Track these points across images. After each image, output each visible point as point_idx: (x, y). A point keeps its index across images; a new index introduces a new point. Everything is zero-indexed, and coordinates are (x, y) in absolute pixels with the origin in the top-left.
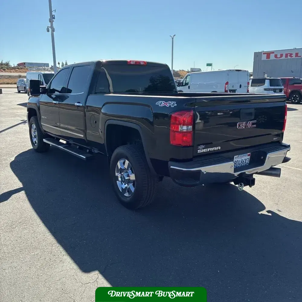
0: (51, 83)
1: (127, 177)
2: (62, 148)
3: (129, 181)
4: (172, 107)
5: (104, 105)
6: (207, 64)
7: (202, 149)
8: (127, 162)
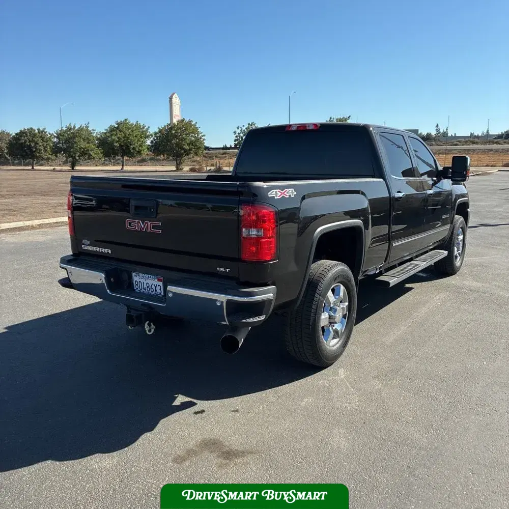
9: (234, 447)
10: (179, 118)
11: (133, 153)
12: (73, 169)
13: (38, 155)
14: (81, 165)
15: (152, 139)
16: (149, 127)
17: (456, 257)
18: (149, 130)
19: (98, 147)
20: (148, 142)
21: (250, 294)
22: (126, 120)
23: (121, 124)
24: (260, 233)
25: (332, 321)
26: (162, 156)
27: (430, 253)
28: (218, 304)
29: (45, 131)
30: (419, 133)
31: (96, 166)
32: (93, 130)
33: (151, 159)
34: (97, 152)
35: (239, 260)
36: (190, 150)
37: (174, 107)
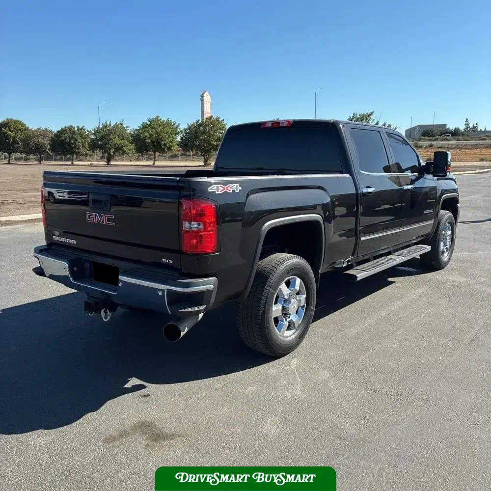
9: (166, 430)
10: (208, 115)
11: (164, 149)
12: (108, 164)
13: (77, 151)
14: (116, 160)
15: (181, 136)
16: (179, 124)
17: (443, 252)
18: (179, 127)
19: (131, 143)
20: (178, 139)
21: (188, 285)
22: (157, 117)
23: (153, 121)
24: (200, 227)
25: (284, 312)
26: (191, 152)
27: (412, 248)
28: (160, 293)
29: (84, 128)
30: (447, 128)
31: (131, 161)
32: (127, 127)
33: (182, 155)
34: (130, 148)
35: (180, 252)
36: (217, 146)
37: (205, 105)
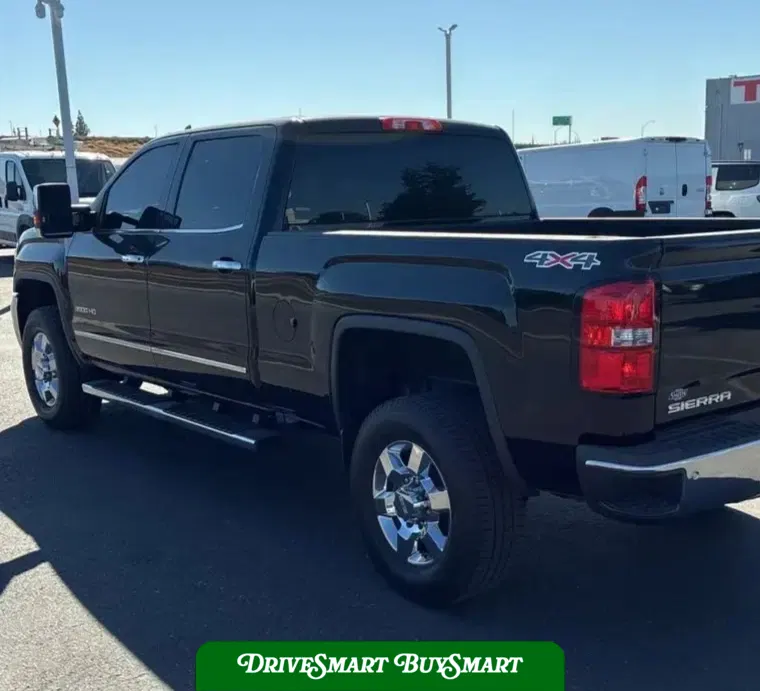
0: (107, 192)
1: (419, 501)
2: (161, 411)
3: (424, 516)
4: (583, 268)
5: (326, 266)
6: (554, 118)
7: (680, 401)
8: (417, 452)
